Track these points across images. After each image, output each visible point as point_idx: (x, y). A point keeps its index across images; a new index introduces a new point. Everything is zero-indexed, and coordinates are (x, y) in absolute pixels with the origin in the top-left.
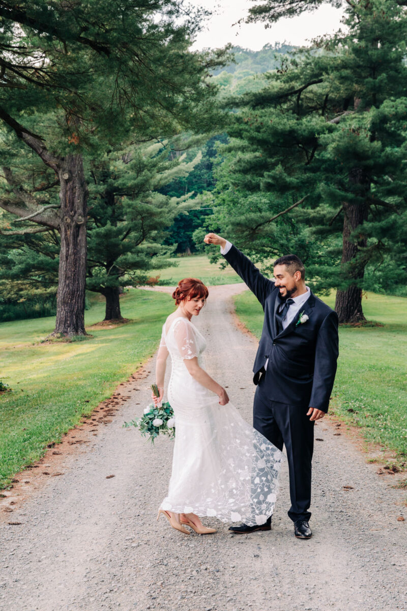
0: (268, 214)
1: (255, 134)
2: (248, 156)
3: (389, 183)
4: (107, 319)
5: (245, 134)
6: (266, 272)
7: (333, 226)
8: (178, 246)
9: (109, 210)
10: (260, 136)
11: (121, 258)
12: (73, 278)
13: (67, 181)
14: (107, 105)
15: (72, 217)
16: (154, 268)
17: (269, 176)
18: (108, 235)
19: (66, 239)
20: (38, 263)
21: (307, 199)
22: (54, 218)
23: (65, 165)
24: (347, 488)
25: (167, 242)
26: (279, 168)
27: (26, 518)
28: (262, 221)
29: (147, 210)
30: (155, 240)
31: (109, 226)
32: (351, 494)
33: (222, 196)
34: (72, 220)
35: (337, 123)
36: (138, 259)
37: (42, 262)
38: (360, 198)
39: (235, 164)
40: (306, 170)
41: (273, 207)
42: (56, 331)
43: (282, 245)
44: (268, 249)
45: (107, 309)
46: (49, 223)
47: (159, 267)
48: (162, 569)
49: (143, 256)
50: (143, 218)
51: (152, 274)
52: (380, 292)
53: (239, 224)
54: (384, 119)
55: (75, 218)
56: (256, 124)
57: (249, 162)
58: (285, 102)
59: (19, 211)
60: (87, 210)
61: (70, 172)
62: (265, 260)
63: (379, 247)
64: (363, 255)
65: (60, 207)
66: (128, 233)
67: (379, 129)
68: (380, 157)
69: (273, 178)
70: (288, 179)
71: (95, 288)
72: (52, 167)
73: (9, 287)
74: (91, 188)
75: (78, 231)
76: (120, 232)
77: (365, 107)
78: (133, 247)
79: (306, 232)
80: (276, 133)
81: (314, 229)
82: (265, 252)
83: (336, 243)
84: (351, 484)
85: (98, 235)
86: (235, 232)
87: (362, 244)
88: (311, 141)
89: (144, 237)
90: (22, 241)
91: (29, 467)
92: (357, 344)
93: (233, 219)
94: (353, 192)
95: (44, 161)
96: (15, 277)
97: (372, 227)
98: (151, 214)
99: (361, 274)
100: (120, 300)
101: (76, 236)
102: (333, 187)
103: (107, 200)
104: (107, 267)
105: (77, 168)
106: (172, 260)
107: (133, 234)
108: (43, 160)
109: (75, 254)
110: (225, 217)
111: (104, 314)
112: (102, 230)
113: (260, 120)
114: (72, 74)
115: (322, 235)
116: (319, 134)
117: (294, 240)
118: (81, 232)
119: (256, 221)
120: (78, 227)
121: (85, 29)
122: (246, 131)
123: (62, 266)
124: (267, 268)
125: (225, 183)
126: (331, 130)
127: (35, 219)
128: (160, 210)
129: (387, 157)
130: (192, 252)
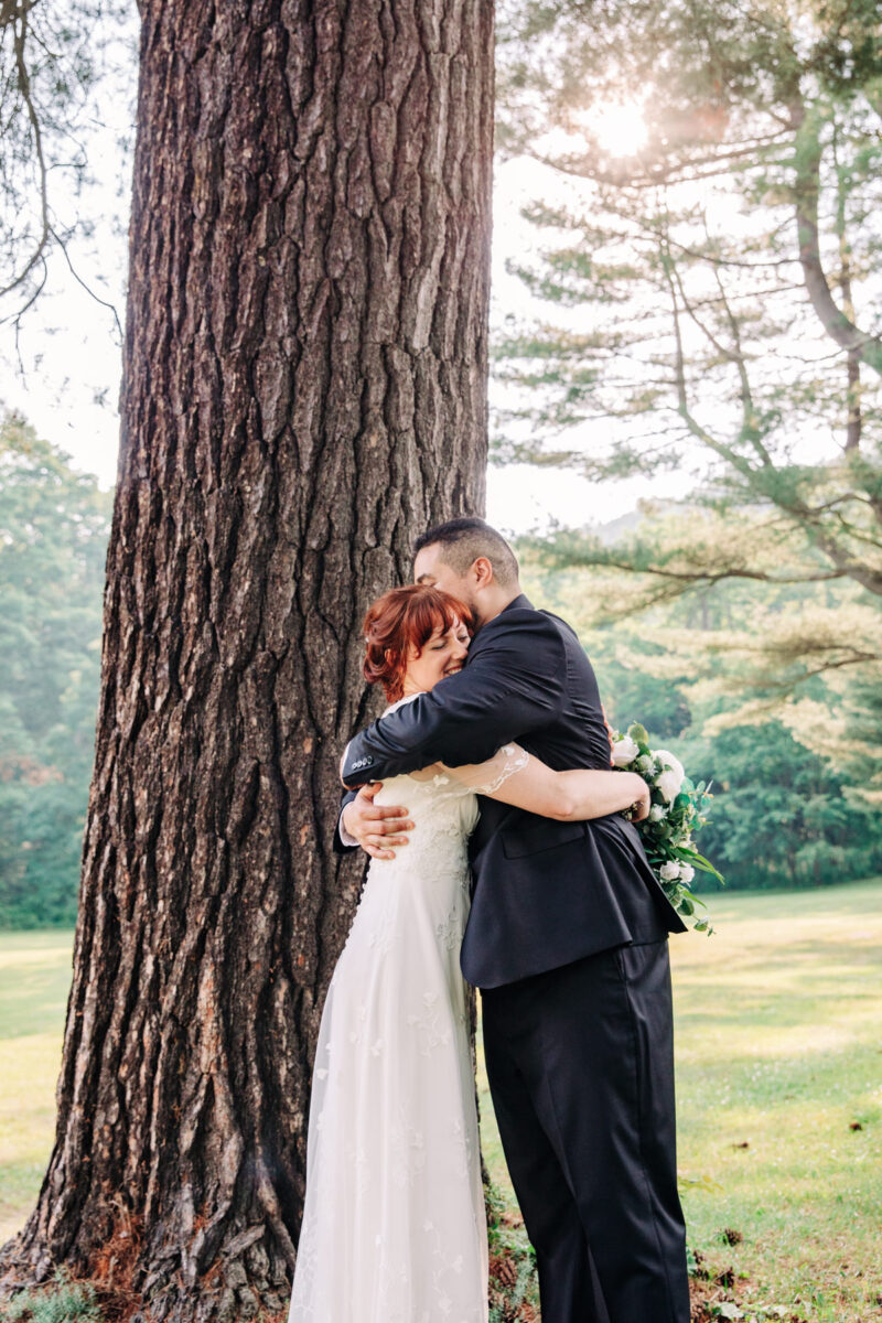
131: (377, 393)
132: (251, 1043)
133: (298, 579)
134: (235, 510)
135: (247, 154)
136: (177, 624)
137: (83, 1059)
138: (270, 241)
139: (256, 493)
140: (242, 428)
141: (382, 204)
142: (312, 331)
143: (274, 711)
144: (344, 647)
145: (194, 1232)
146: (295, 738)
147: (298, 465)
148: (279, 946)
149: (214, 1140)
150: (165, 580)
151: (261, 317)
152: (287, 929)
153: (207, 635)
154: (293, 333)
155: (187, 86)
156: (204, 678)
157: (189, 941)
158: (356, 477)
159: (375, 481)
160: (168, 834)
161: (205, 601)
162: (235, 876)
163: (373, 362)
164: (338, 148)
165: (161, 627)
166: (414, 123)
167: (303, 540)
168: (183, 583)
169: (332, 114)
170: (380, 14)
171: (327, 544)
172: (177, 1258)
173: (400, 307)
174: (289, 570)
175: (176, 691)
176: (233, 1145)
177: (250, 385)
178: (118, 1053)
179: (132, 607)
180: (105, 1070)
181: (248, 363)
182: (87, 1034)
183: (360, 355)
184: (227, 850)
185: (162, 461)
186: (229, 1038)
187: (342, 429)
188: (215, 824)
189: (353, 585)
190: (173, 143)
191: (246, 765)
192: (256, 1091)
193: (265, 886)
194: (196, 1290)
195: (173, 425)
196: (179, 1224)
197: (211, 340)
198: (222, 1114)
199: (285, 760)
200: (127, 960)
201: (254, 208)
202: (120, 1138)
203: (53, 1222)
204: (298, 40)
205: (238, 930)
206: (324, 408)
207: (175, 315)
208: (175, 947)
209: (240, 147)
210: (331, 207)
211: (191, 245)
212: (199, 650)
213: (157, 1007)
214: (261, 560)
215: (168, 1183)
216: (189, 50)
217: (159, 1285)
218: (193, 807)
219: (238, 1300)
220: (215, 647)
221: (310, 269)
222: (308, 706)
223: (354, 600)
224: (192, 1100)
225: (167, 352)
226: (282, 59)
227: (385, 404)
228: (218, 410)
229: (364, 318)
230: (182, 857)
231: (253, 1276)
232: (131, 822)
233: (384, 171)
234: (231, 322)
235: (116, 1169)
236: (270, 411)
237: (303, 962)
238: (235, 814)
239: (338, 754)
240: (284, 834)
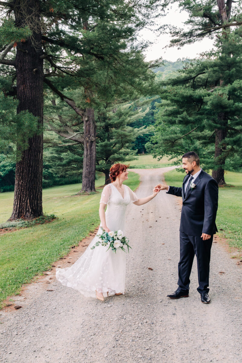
0: (180, 135)
1: (173, 98)
2: (170, 108)
3: (237, 120)
5: (169, 98)
6: (179, 162)
7: (210, 140)
8: (138, 151)
9: (107, 134)
10: (176, 98)
11: (112, 156)
12: (90, 165)
13: (87, 121)
14: (103, 85)
16: (127, 160)
17: (180, 117)
18: (106, 146)
19: (87, 148)
20: (74, 159)
21: (198, 127)
22: (81, 138)
23: (86, 114)
24: (222, 273)
25: (133, 149)
26: (185, 113)
27: (56, 287)
28: (177, 138)
29: (124, 134)
30: (128, 147)
31: (106, 141)
32: (224, 277)
33: (158, 127)
34: (89, 139)
35: (212, 92)
36: (120, 156)
37: (76, 159)
38: (223, 127)
39: (164, 112)
40: (198, 114)
41: (182, 132)
42: (82, 189)
43: (186, 150)
44: (180, 151)
45: (106, 179)
46: (79, 140)
47: (130, 160)
48: (123, 321)
49: (122, 155)
50: (122, 138)
51: (126, 163)
52: (232, 171)
53: (166, 140)
54: (234, 90)
55: (90, 138)
56: (174, 93)
57: (171, 111)
58: (187, 83)
59: (65, 135)
60: (96, 134)
61: (88, 117)
62: (178, 156)
63: (232, 150)
64: (225, 153)
65: (83, 133)
66: (115, 145)
67: (232, 94)
68: (232, 107)
69: (182, 118)
70: (189, 118)
71: (100, 170)
72: (80, 115)
73: (62, 170)
74: (98, 124)
76: (111, 144)
77: (226, 84)
78: (117, 151)
79: (198, 143)
80: (183, 97)
81: (201, 142)
82: (178, 153)
83: (212, 148)
84: (223, 271)
85: (101, 146)
86: (164, 144)
87: (224, 148)
88: (200, 101)
89: (122, 146)
90: (67, 149)
91: (61, 259)
92: (222, 196)
93: (163, 138)
94: (220, 124)
95: (77, 112)
96: (64, 165)
97: (229, 140)
98: (126, 136)
99: (224, 163)
101: (91, 146)
102: (211, 122)
103: (105, 130)
104: (106, 160)
105: (91, 115)
106: (136, 157)
107: (117, 145)
109: (90, 154)
110: (160, 137)
112: (103, 143)
113: (176, 91)
114: (87, 70)
115: (205, 144)
116: (203, 97)
117: (192, 147)
118: (93, 144)
119: (174, 139)
120: (92, 142)
121: (92, 48)
122: (169, 96)
123: (85, 160)
124: (180, 160)
125: (160, 121)
126: (209, 95)
127: (72, 139)
128: (129, 134)
129: (236, 107)
130: (145, 153)
132: (31, 204)
133: (33, 174)
134: (29, 170)
136: (25, 177)
137: (18, 206)
139: (31, 169)
141: (38, 149)
143: (32, 183)
145: (29, 215)
149: (29, 210)
150: (24, 174)
152: (33, 197)
153: (27, 178)
154: (33, 158)
156: (27, 181)
157: (27, 198)
158: (37, 168)
160: (25, 191)
161: (27, 176)
162: (30, 194)
164: (35, 146)
167: (34, 172)
173: (39, 156)
175: (25, 182)
179: (21, 175)
180: (20, 206)
181: (30, 160)
182: (18, 204)
183: (37, 160)
184: (29, 192)
185: (23, 166)
187: (36, 165)
188: (28, 190)
191: (30, 186)
192: (32, 207)
193: (32, 194)
194: (30, 218)
195: (24, 164)
196: (27, 214)
198: (30, 208)
199: (33, 186)
200: (22, 199)
202: (22, 210)
205: (30, 197)
206: (35, 164)
210: (35, 150)
213: (24, 202)
214: (31, 173)
215: (26, 212)
217: (27, 218)
219: (32, 218)
221: (34, 154)
222: (34, 183)
224: (27, 207)
228: (27, 163)
229: (37, 157)
230: (26, 193)
232: (22, 190)
234: (28, 157)
235: (22, 212)
236: (31, 163)
237: (34, 199)
238: (30, 189)
239: (36, 186)
240: (33, 191)
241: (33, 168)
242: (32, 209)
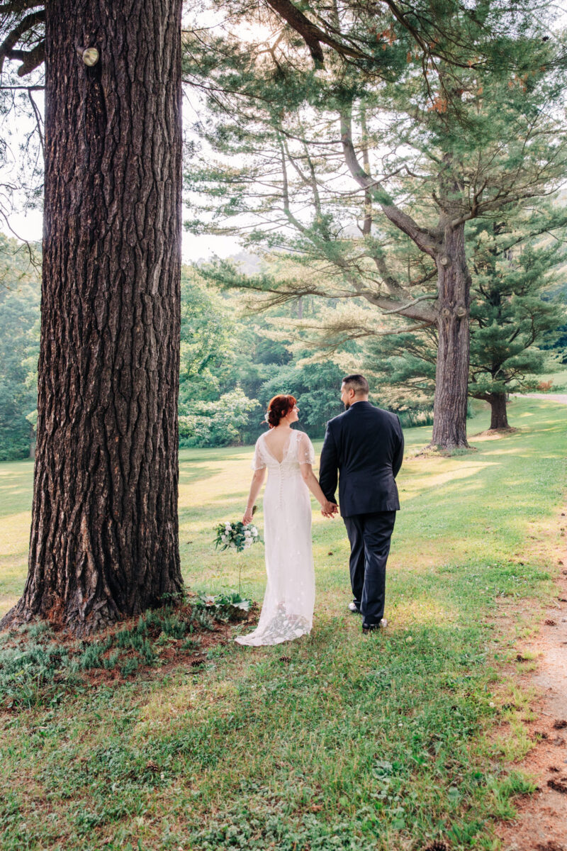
4: (492, 428)
9: (495, 310)
11: (508, 361)
12: (453, 380)
13: (445, 267)
15: (451, 309)
16: (546, 372)
18: (494, 336)
19: (445, 335)
20: (418, 369)
22: (430, 310)
23: (443, 249)
29: (539, 306)
31: (495, 325)
34: (452, 312)
36: (528, 361)
42: (433, 442)
45: (493, 417)
46: (424, 317)
47: (551, 371)
50: (533, 317)
55: (455, 310)
59: (389, 304)
61: (449, 256)
66: (516, 335)
71: (479, 395)
75: (459, 325)
76: (506, 334)
78: (522, 350)
85: (482, 335)
89: (533, 338)
95: (420, 247)
96: (394, 383)
98: (544, 311)
100: (507, 409)
101: (456, 330)
103: (492, 301)
105: (457, 252)
107: (521, 336)
108: (418, 245)
109: (455, 352)
111: (490, 423)
112: (487, 330)
118: (462, 326)
120: (459, 320)
123: (440, 366)
127: (407, 312)
131: (139, 312)
132: (100, 541)
133: (112, 380)
134: (88, 355)
135: (89, 222)
136: (68, 395)
137: (39, 548)
138: (99, 255)
139: (96, 349)
140: (90, 325)
141: (140, 240)
142: (115, 289)
143: (105, 427)
144: (129, 404)
145: (83, 603)
146: (112, 437)
147: (111, 339)
148: (109, 508)
149: (88, 573)
150: (63, 379)
151: (96, 284)
152: (111, 502)
153: (79, 400)
154: (108, 290)
155: (65, 191)
156: (78, 415)
157: (77, 507)
158: (132, 342)
159: (139, 344)
160: (67, 470)
161: (78, 388)
162: (92, 485)
163: (137, 300)
164: (124, 220)
165: (62, 396)
166: (151, 211)
167: (113, 366)
168: (69, 380)
169: (121, 207)
170: (138, 169)
171: (122, 367)
172: (77, 612)
173: (147, 279)
174: (108, 377)
175: (68, 420)
176: (95, 575)
177: (92, 309)
178: (52, 545)
179: (50, 387)
180: (47, 551)
181: (91, 301)
182: (40, 539)
183: (133, 298)
184: (89, 476)
185: (60, 335)
186: (92, 540)
187: (127, 326)
188: (85, 467)
189: (132, 381)
190: (60, 213)
191: (95, 446)
192: (102, 557)
193: (103, 488)
194: (85, 621)
195: (64, 321)
196: (78, 600)
197: (77, 291)
198: (91, 565)
199: (109, 444)
200: (54, 513)
201: (92, 243)
202: (54, 574)
203: (31, 602)
204: (107, 178)
205: (94, 503)
206: (120, 317)
207: (63, 280)
208: (72, 509)
209: (87, 219)
210: (121, 243)
211: (69, 254)
212: (76, 405)
213: (66, 530)
214: (98, 373)
215: (73, 587)
216: (66, 179)
217: (72, 620)
218: (76, 461)
219: (99, 624)
220: (82, 404)
221: (114, 266)
222: (117, 425)
223: (132, 387)
224: (79, 561)
225: (60, 294)
226: (101, 186)
227: (143, 316)
228: (81, 317)
229: (134, 284)
230: (73, 478)
231: (103, 616)
232: (53, 465)
233: (140, 228)
234: (85, 285)
235: (53, 584)
236: (100, 319)
237: (117, 513)
238: (92, 463)
239: (128, 442)
240: (109, 470)
241: (110, 346)
242: (104, 569)
